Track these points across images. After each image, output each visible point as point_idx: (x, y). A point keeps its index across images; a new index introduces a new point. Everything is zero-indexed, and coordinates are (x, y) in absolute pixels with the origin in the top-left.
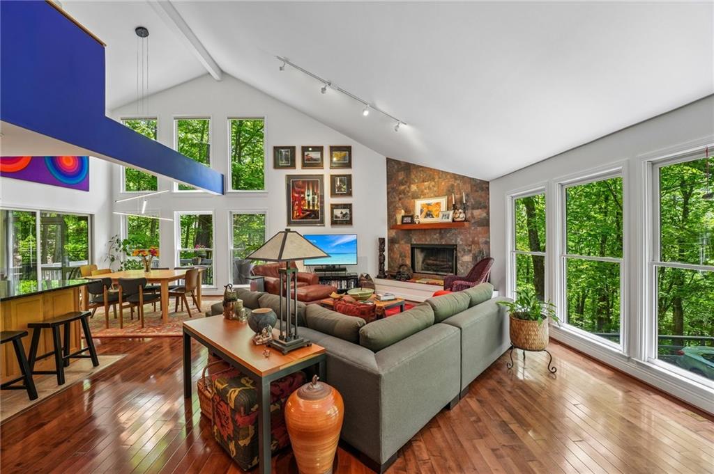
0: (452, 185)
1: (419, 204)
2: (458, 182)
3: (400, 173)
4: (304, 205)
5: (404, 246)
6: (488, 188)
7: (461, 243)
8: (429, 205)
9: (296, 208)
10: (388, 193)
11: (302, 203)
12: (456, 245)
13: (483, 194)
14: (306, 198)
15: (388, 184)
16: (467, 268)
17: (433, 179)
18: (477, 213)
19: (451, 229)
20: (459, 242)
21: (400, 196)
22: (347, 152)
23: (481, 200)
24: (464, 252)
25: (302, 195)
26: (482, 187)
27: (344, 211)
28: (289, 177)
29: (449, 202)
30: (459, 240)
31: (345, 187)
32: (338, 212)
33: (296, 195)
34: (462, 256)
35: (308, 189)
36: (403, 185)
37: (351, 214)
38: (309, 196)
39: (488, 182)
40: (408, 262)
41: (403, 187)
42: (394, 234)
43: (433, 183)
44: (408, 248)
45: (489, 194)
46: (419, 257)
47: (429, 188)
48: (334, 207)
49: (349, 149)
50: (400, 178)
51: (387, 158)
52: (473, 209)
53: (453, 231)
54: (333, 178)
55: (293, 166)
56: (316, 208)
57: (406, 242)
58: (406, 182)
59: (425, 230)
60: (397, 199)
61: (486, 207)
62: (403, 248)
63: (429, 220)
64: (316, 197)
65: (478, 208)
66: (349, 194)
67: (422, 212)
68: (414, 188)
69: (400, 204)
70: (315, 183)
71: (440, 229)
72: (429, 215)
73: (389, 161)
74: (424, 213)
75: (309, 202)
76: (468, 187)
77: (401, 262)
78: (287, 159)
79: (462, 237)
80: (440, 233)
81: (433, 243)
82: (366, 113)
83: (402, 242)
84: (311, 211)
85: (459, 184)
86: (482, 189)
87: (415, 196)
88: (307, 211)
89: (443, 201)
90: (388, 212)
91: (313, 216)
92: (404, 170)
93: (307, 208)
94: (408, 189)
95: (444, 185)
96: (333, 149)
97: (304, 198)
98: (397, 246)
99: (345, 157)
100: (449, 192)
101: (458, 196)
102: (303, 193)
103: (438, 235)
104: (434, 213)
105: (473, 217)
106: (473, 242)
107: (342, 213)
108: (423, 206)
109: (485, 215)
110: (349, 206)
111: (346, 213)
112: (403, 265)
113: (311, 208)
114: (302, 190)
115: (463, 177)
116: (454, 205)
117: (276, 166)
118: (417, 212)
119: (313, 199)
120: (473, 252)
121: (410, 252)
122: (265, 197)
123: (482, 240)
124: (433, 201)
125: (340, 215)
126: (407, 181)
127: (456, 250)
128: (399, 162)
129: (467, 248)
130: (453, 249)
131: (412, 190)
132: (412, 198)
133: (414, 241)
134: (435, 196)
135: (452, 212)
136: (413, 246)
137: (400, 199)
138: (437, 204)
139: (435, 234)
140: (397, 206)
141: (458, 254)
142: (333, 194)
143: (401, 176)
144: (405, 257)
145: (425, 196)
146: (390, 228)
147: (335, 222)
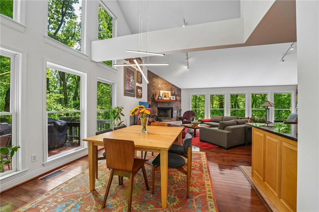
0: (172, 88)
1: (161, 92)
2: (174, 87)
4: (130, 84)
5: (155, 108)
6: (181, 91)
8: (165, 93)
13: (179, 92)
17: (166, 84)
20: (174, 107)
21: (154, 88)
23: (179, 94)
26: (179, 90)
29: (172, 93)
30: (173, 106)
31: (140, 79)
32: (138, 91)
33: (128, 77)
35: (132, 75)
37: (142, 92)
38: (132, 79)
39: (181, 89)
41: (155, 84)
42: (150, 103)
44: (156, 109)
45: (181, 93)
47: (165, 87)
48: (137, 87)
51: (148, 70)
56: (133, 87)
57: (156, 107)
59: (163, 102)
60: (152, 89)
61: (180, 96)
62: (154, 109)
63: (165, 99)
64: (134, 80)
66: (141, 82)
67: (163, 95)
70: (133, 73)
71: (168, 102)
72: (165, 97)
74: (163, 96)
75: (132, 83)
76: (176, 89)
80: (168, 103)
81: (166, 107)
83: (154, 107)
88: (131, 88)
89: (170, 92)
90: (148, 94)
92: (155, 78)
93: (131, 86)
94: (157, 86)
95: (170, 87)
97: (130, 79)
98: (152, 108)
100: (171, 90)
102: (130, 77)
104: (167, 97)
106: (177, 106)
108: (163, 93)
109: (180, 98)
110: (141, 89)
114: (130, 75)
118: (161, 95)
120: (177, 110)
123: (179, 106)
124: (166, 92)
125: (139, 93)
126: (157, 83)
127: (172, 109)
128: (153, 74)
129: (175, 109)
130: (170, 109)
131: (159, 86)
132: (159, 90)
133: (159, 106)
134: (167, 90)
135: (174, 97)
136: (158, 108)
137: (153, 89)
138: (168, 93)
139: (166, 104)
140: (152, 91)
141: (173, 111)
142: (138, 81)
143: (154, 80)
144: (155, 113)
145: (163, 89)
146: (149, 100)
147: (138, 96)
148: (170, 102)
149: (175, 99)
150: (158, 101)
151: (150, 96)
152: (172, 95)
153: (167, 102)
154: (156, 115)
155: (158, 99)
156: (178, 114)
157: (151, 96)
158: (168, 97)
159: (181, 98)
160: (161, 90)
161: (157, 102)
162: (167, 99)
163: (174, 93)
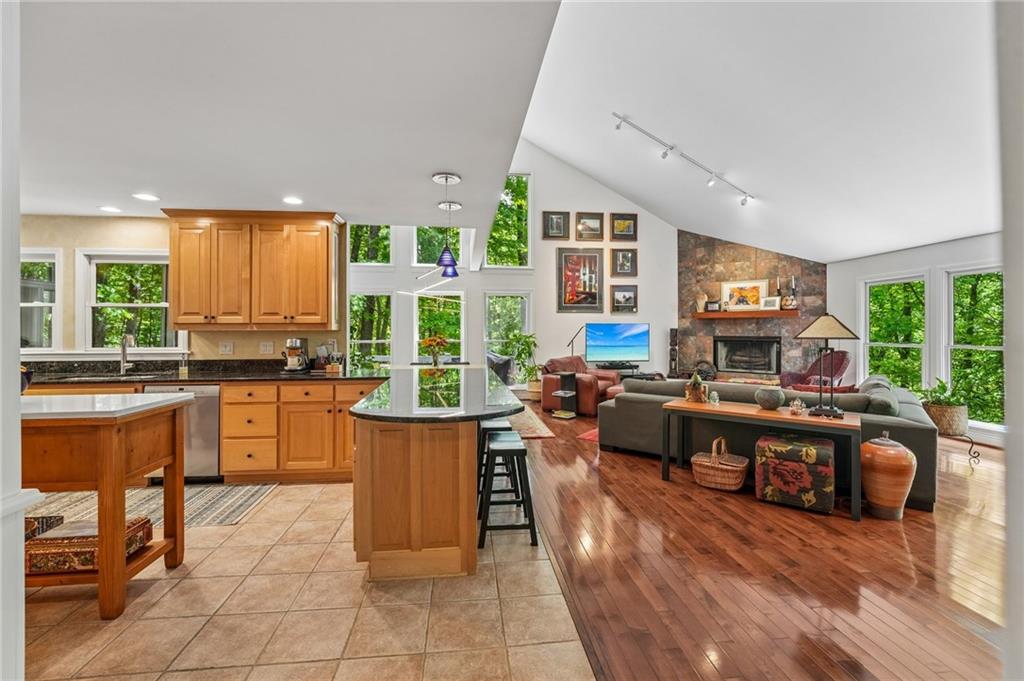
0: (776, 268)
1: (727, 288)
2: (784, 263)
3: (698, 250)
4: (578, 286)
5: (703, 339)
6: (825, 272)
7: (787, 334)
8: (742, 289)
9: (569, 289)
10: (680, 274)
11: (577, 283)
12: (780, 338)
13: (818, 278)
14: (582, 277)
15: (680, 261)
16: (795, 364)
17: (749, 259)
18: (809, 300)
19: (772, 318)
20: (784, 333)
21: (699, 278)
22: (632, 222)
23: (816, 285)
24: (792, 346)
25: (577, 274)
26: (819, 269)
27: (628, 294)
28: (560, 251)
29: (771, 286)
30: (783, 331)
31: (628, 264)
32: (619, 296)
33: (570, 274)
34: (788, 351)
35: (585, 266)
36: (703, 263)
37: (636, 298)
38: (584, 275)
39: (825, 265)
40: (710, 358)
41: (702, 267)
43: (748, 263)
44: (709, 341)
45: (826, 278)
46: (722, 351)
47: (743, 269)
48: (615, 288)
49: (634, 217)
50: (699, 256)
51: (679, 230)
52: (804, 294)
53: (776, 321)
54: (614, 252)
55: (566, 237)
56: (593, 290)
57: (706, 334)
58: (708, 261)
59: (735, 319)
60: (694, 280)
61: (822, 294)
62: (701, 341)
63: (742, 307)
64: (594, 276)
65: (810, 295)
66: (634, 273)
67: (731, 297)
68: (719, 268)
69: (698, 288)
70: (593, 259)
71: (758, 319)
72: (742, 300)
73: (681, 234)
74: (735, 299)
75: (585, 282)
76: (797, 270)
77: (698, 359)
78: (558, 228)
79: (788, 327)
80: (757, 323)
81: (746, 335)
82: (711, 184)
83: (701, 334)
84: (587, 293)
85: (784, 266)
86: (817, 273)
87: (721, 279)
88: (583, 293)
89: (763, 285)
90: (679, 298)
91: (589, 300)
92: (704, 246)
93: (582, 289)
94: (710, 269)
95: (764, 265)
96: (615, 217)
97: (579, 277)
98: (692, 338)
99: (629, 227)
100: (772, 275)
101: (783, 280)
102: (579, 271)
103: (754, 325)
104: (751, 300)
105: (803, 304)
107: (624, 297)
108: (733, 291)
109: (819, 302)
110: (634, 288)
111: (630, 298)
112: (701, 362)
113: (587, 290)
114: (578, 267)
115: (791, 258)
116: (779, 290)
117: (546, 236)
118: (725, 298)
119: (591, 279)
120: (803, 345)
121: (712, 345)
122: (531, 275)
124: (748, 285)
125: (622, 300)
126: (710, 260)
127: (779, 343)
128: (697, 236)
129: (793, 341)
130: (774, 342)
131: (717, 270)
132: (717, 281)
133: (718, 333)
134: (751, 279)
135: (778, 299)
136: (717, 339)
137: (698, 281)
138: (754, 288)
139: (749, 325)
140: (694, 289)
141: (783, 348)
142: (614, 273)
143: (700, 253)
144: (705, 352)
145: (735, 278)
146: (682, 316)
147: (616, 308)
148: (759, 318)
149: (777, 307)
150: (706, 315)
151: (686, 301)
152: (773, 292)
153: (753, 318)
155: (707, 310)
157: (689, 303)
158: (756, 302)
159: (825, 301)
160: (726, 280)
161: (712, 320)
162: (751, 307)
163: (788, 286)
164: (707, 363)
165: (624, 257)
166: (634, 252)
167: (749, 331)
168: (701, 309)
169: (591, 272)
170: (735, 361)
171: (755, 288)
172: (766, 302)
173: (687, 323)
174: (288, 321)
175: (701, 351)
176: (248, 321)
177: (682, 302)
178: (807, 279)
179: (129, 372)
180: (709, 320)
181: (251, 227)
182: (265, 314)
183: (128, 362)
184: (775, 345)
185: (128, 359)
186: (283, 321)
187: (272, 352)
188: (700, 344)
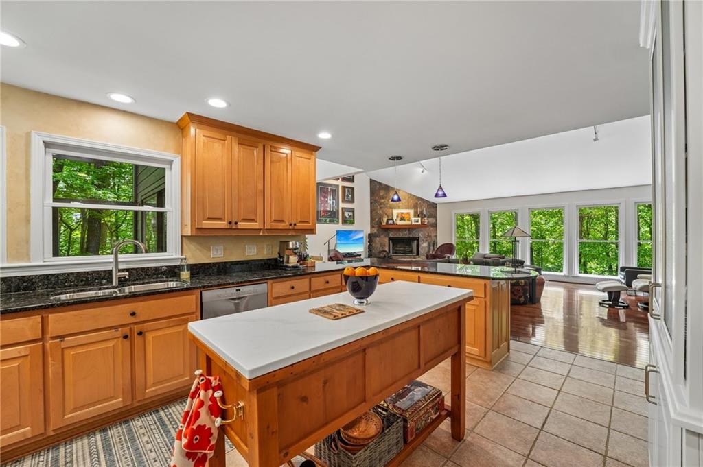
0: (417, 203)
1: (395, 212)
2: (420, 201)
3: (381, 191)
4: (327, 207)
5: (383, 239)
6: (436, 207)
8: (402, 213)
9: (322, 209)
10: (371, 203)
11: (326, 205)
12: (419, 238)
13: (433, 209)
15: (371, 196)
16: (425, 250)
18: (430, 219)
19: (415, 229)
20: (421, 236)
21: (381, 206)
23: (433, 213)
24: (423, 241)
27: (350, 214)
28: (318, 184)
29: (415, 212)
30: (420, 234)
31: (350, 196)
33: (323, 199)
34: (422, 244)
35: (330, 195)
36: (383, 198)
37: (354, 215)
38: (330, 201)
39: (437, 205)
41: (383, 201)
43: (405, 200)
44: (386, 240)
45: (437, 210)
47: (402, 203)
48: (344, 210)
50: (381, 194)
51: (370, 179)
52: (428, 217)
54: (344, 188)
56: (334, 210)
57: (385, 236)
58: (385, 197)
59: (400, 228)
60: (379, 207)
61: (435, 217)
63: (402, 223)
64: (334, 202)
65: (431, 217)
66: (353, 201)
67: (397, 217)
69: (382, 212)
70: (334, 191)
71: (409, 228)
72: (402, 219)
73: (372, 181)
74: (399, 219)
75: (330, 205)
76: (425, 205)
77: (381, 249)
79: (422, 233)
80: (408, 231)
81: (404, 236)
83: (382, 236)
84: (331, 212)
85: (421, 203)
86: (434, 207)
87: (392, 208)
88: (329, 211)
89: (412, 212)
90: (371, 216)
91: (332, 216)
92: (384, 190)
93: (329, 209)
94: (386, 202)
95: (412, 202)
97: (327, 201)
98: (378, 239)
100: (415, 207)
101: (420, 210)
102: (327, 198)
104: (406, 219)
105: (428, 222)
106: (428, 236)
107: (348, 215)
108: (398, 214)
109: (434, 221)
110: (352, 210)
111: (351, 216)
112: (383, 251)
113: (331, 210)
114: (327, 195)
115: (423, 199)
116: (419, 215)
118: (395, 218)
120: (428, 241)
121: (388, 242)
123: (433, 234)
124: (405, 211)
125: (347, 217)
126: (387, 197)
127: (418, 240)
128: (380, 184)
129: (425, 239)
130: (414, 240)
131: (390, 203)
132: (390, 209)
133: (391, 236)
134: (406, 208)
135: (420, 219)
136: (390, 239)
137: (381, 208)
139: (405, 231)
140: (379, 212)
141: (420, 243)
142: (344, 201)
143: (382, 193)
144: (385, 246)
145: (399, 208)
146: (372, 227)
147: (345, 222)
148: (411, 228)
149: (420, 223)
150: (387, 227)
151: (375, 219)
152: (416, 215)
153: (406, 228)
154: (387, 249)
155: (387, 224)
156: (429, 249)
157: (377, 220)
158: (409, 220)
159: (436, 221)
160: (395, 208)
161: (388, 229)
162: (407, 223)
163: (422, 213)
164: (386, 251)
165: (348, 191)
166: (353, 189)
167: (405, 234)
168: (384, 223)
169: (333, 199)
170: (397, 250)
171: (408, 213)
172: (414, 221)
173: (375, 230)
174: (291, 227)
175: (382, 245)
176: (262, 227)
177: (372, 219)
178: (430, 210)
179: (123, 282)
180: (386, 230)
181: (264, 146)
182: (275, 221)
183: (120, 271)
184: (416, 242)
185: (121, 267)
186: (288, 227)
187: (255, 254)
188: (383, 242)
